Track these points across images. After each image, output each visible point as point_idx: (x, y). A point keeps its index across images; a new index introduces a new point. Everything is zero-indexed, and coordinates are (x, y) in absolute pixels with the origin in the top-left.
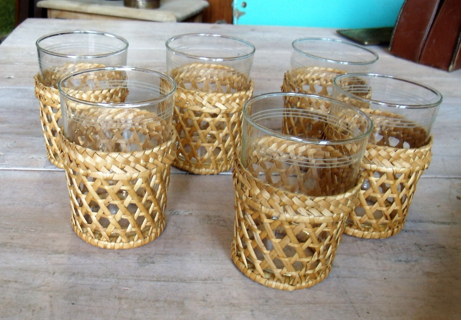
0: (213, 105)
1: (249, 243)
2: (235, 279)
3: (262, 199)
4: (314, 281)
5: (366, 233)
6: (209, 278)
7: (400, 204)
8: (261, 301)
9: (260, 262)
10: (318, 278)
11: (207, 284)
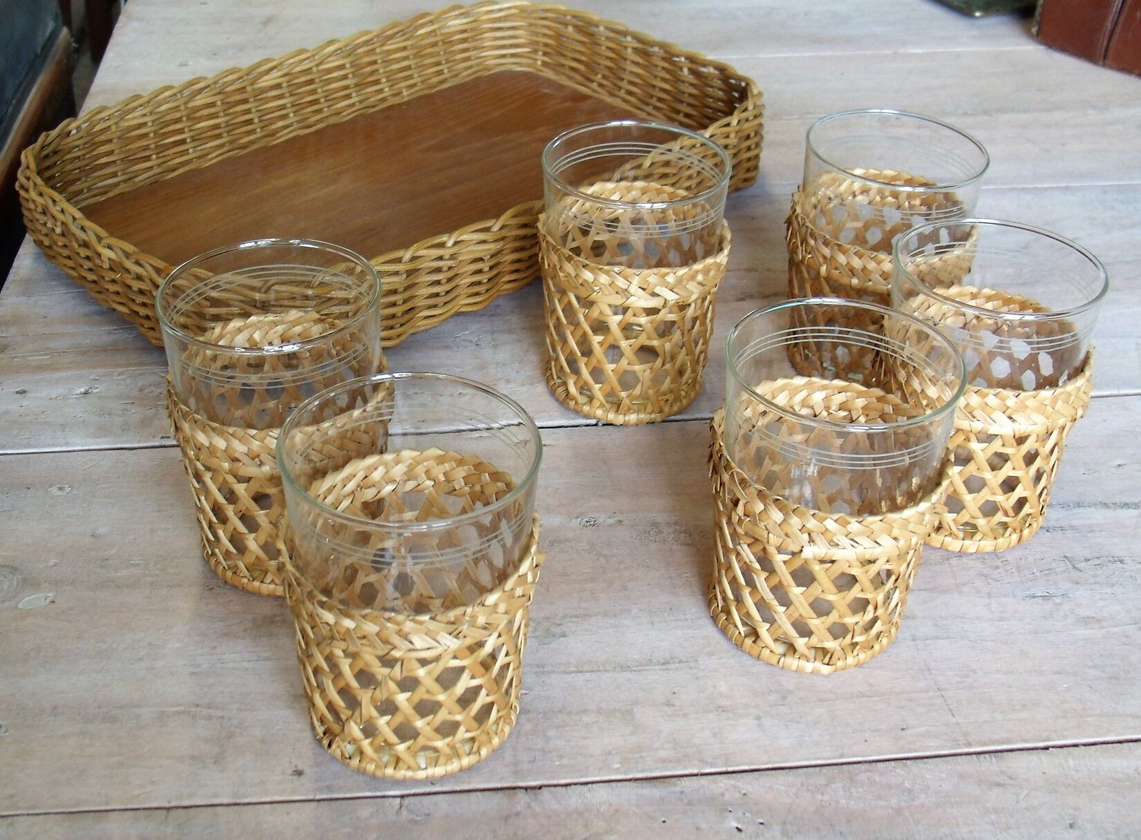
0: (651, 292)
1: (746, 592)
2: (721, 658)
3: (769, 521)
4: (870, 653)
5: (967, 542)
6: (672, 658)
7: (1032, 487)
8: (773, 698)
9: (767, 626)
10: (877, 647)
11: (670, 672)
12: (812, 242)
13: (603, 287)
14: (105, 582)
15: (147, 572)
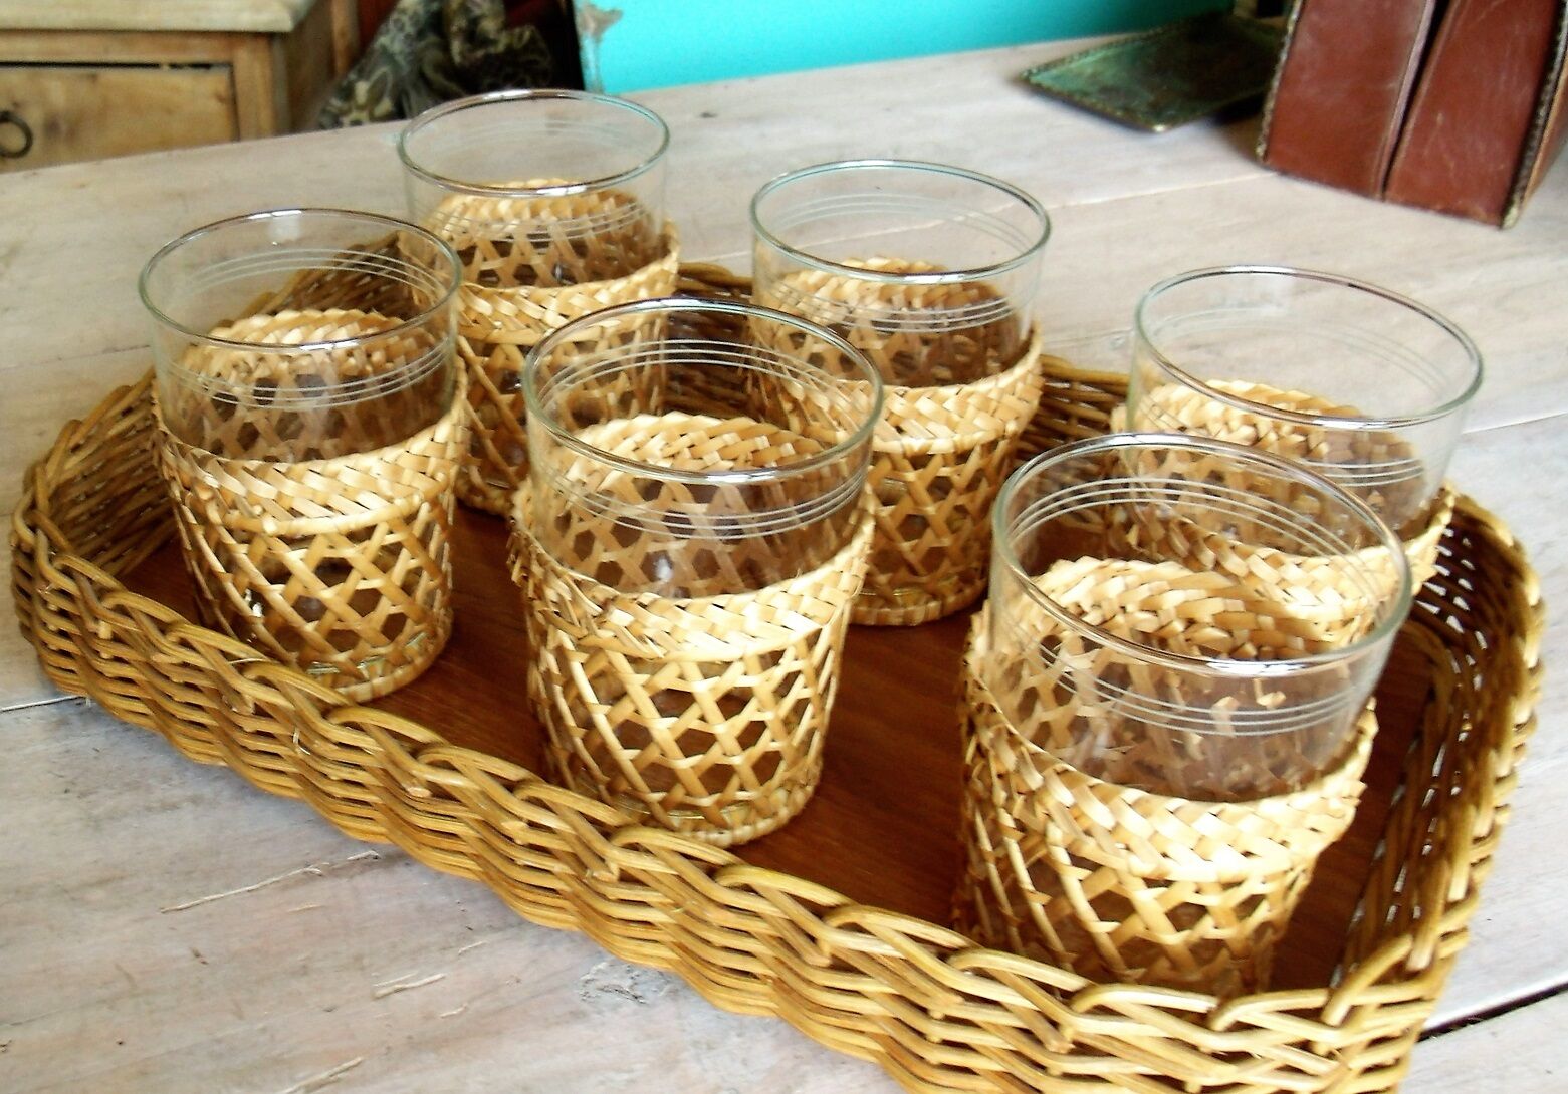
13: (507, 320)
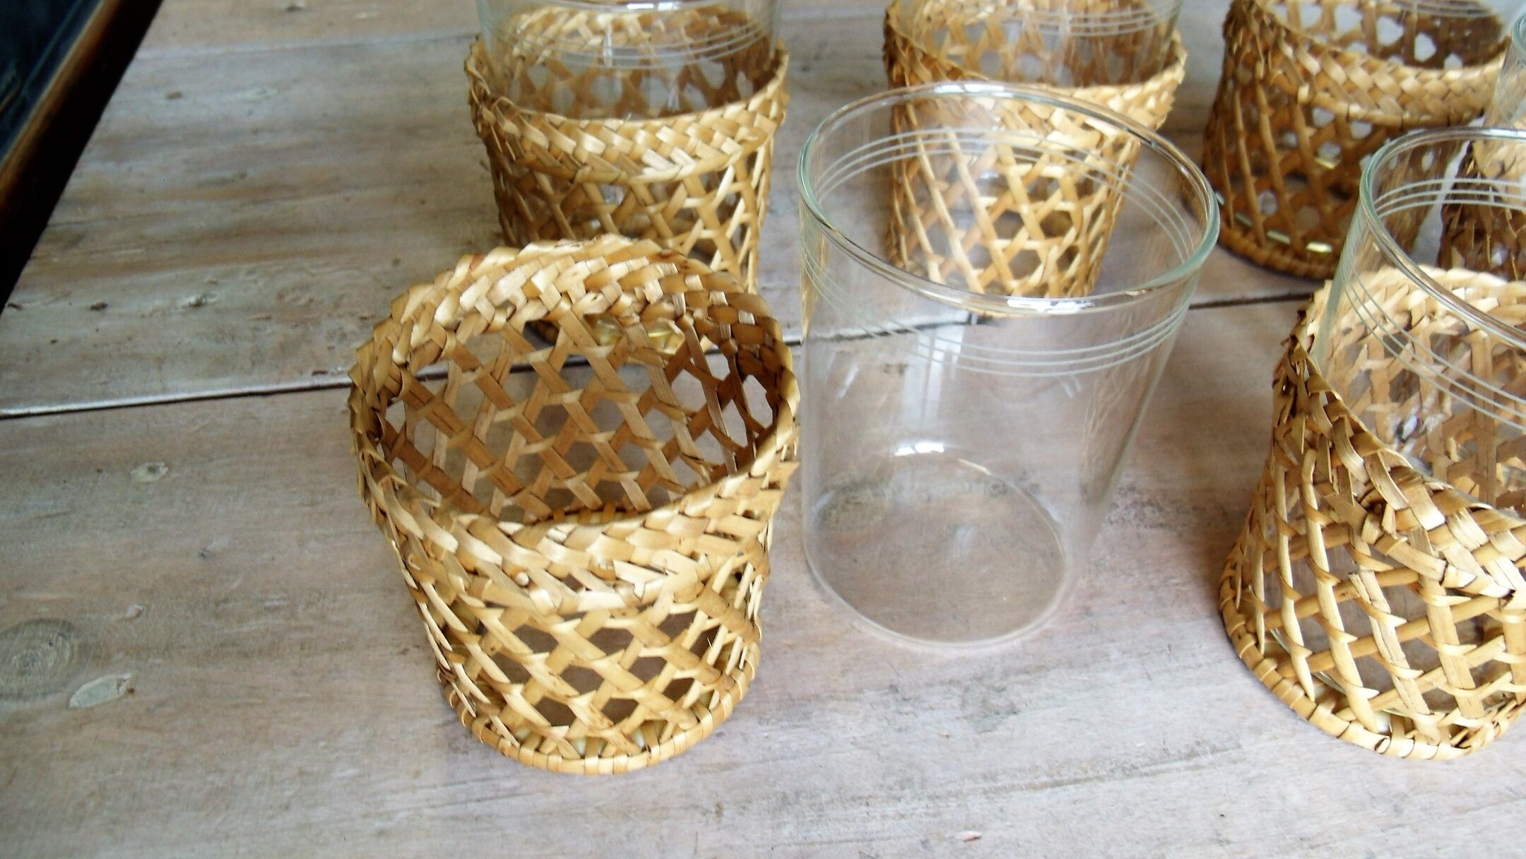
1: (1343, 643)
2: (1275, 736)
8: (1381, 811)
11: (1204, 771)
12: (1288, 51)
14: (222, 645)
15: (293, 623)
